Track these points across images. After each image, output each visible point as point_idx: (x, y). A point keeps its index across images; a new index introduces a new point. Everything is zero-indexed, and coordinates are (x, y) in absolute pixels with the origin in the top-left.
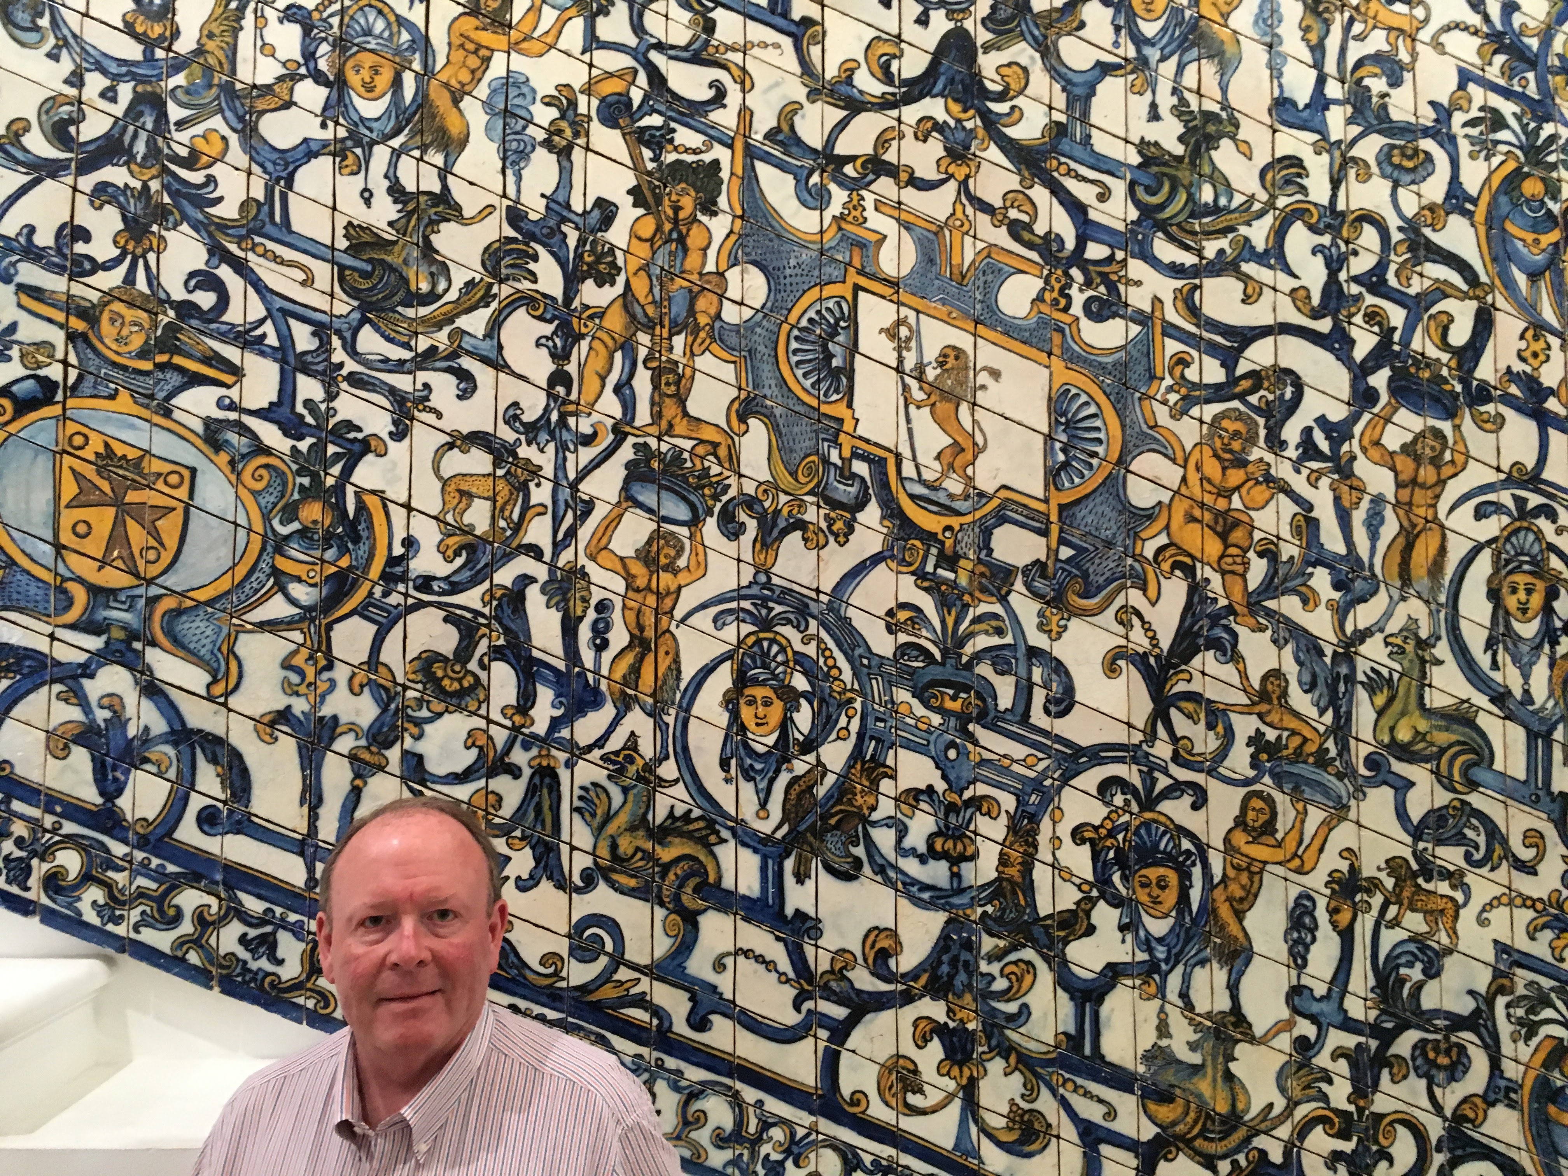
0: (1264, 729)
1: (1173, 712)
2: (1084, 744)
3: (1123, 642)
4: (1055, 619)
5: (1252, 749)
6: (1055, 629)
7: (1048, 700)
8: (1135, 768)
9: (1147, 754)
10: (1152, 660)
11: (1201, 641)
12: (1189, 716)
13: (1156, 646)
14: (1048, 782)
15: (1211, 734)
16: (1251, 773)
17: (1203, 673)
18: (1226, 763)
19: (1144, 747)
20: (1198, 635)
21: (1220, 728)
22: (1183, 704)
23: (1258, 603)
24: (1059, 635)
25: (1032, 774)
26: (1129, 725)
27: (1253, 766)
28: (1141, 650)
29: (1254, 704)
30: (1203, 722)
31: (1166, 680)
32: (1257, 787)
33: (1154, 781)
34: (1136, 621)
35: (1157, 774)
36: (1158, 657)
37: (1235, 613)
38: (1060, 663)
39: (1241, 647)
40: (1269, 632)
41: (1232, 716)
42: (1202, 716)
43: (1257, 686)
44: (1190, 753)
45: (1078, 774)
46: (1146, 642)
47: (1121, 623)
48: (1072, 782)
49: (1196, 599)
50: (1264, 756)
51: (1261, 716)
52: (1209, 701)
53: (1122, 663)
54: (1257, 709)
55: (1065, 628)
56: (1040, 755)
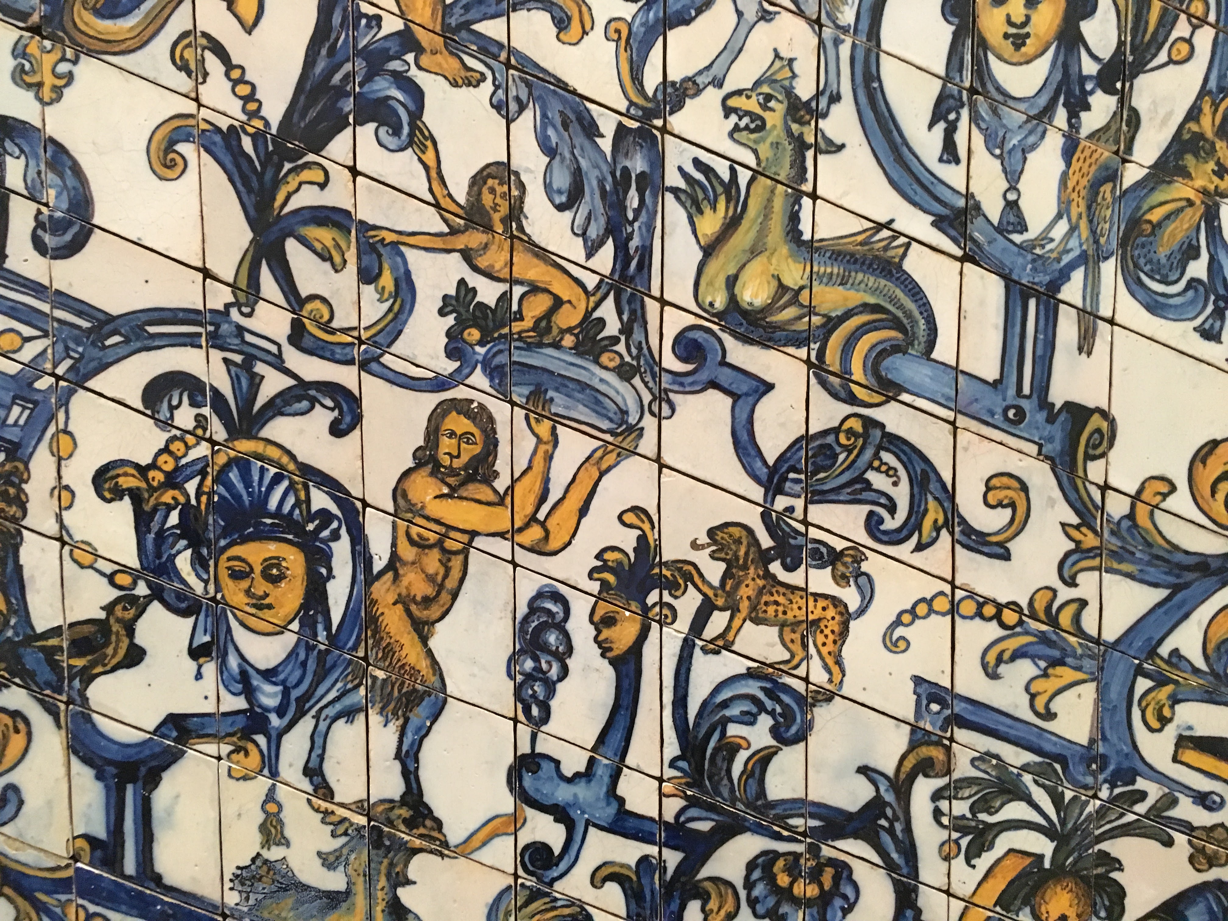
0: (475, 280)
1: (292, 246)
2: (115, 310)
3: (190, 107)
4: (48, 60)
5: (450, 320)
6: (49, 80)
7: (39, 224)
8: (216, 355)
9: (241, 330)
10: (247, 144)
11: (348, 105)
12: (325, 256)
13: (255, 114)
14: (44, 383)
15: (369, 291)
16: (449, 366)
17: (354, 172)
18: (398, 347)
19: (234, 313)
20: (341, 92)
21: (387, 280)
22: (314, 232)
23: (466, 25)
24: (58, 93)
25: (12, 368)
26: (206, 274)
27: (451, 353)
28: (224, 123)
29: (454, 231)
30: (352, 268)
31: (277, 183)
32: (460, 393)
33: (256, 381)
34: (213, 63)
35: (260, 368)
36: (258, 137)
37: (419, 49)
38: (60, 148)
39: (429, 117)
40: (487, 87)
41: (411, 255)
42: (351, 255)
43: (461, 197)
44: (326, 327)
45: (104, 367)
46: (235, 107)
47: (184, 67)
48: (90, 384)
49: (337, 19)
50: (473, 334)
51: (467, 256)
52: (364, 227)
53: (186, 149)
54: (461, 242)
55: (70, 77)
56: (27, 331)
